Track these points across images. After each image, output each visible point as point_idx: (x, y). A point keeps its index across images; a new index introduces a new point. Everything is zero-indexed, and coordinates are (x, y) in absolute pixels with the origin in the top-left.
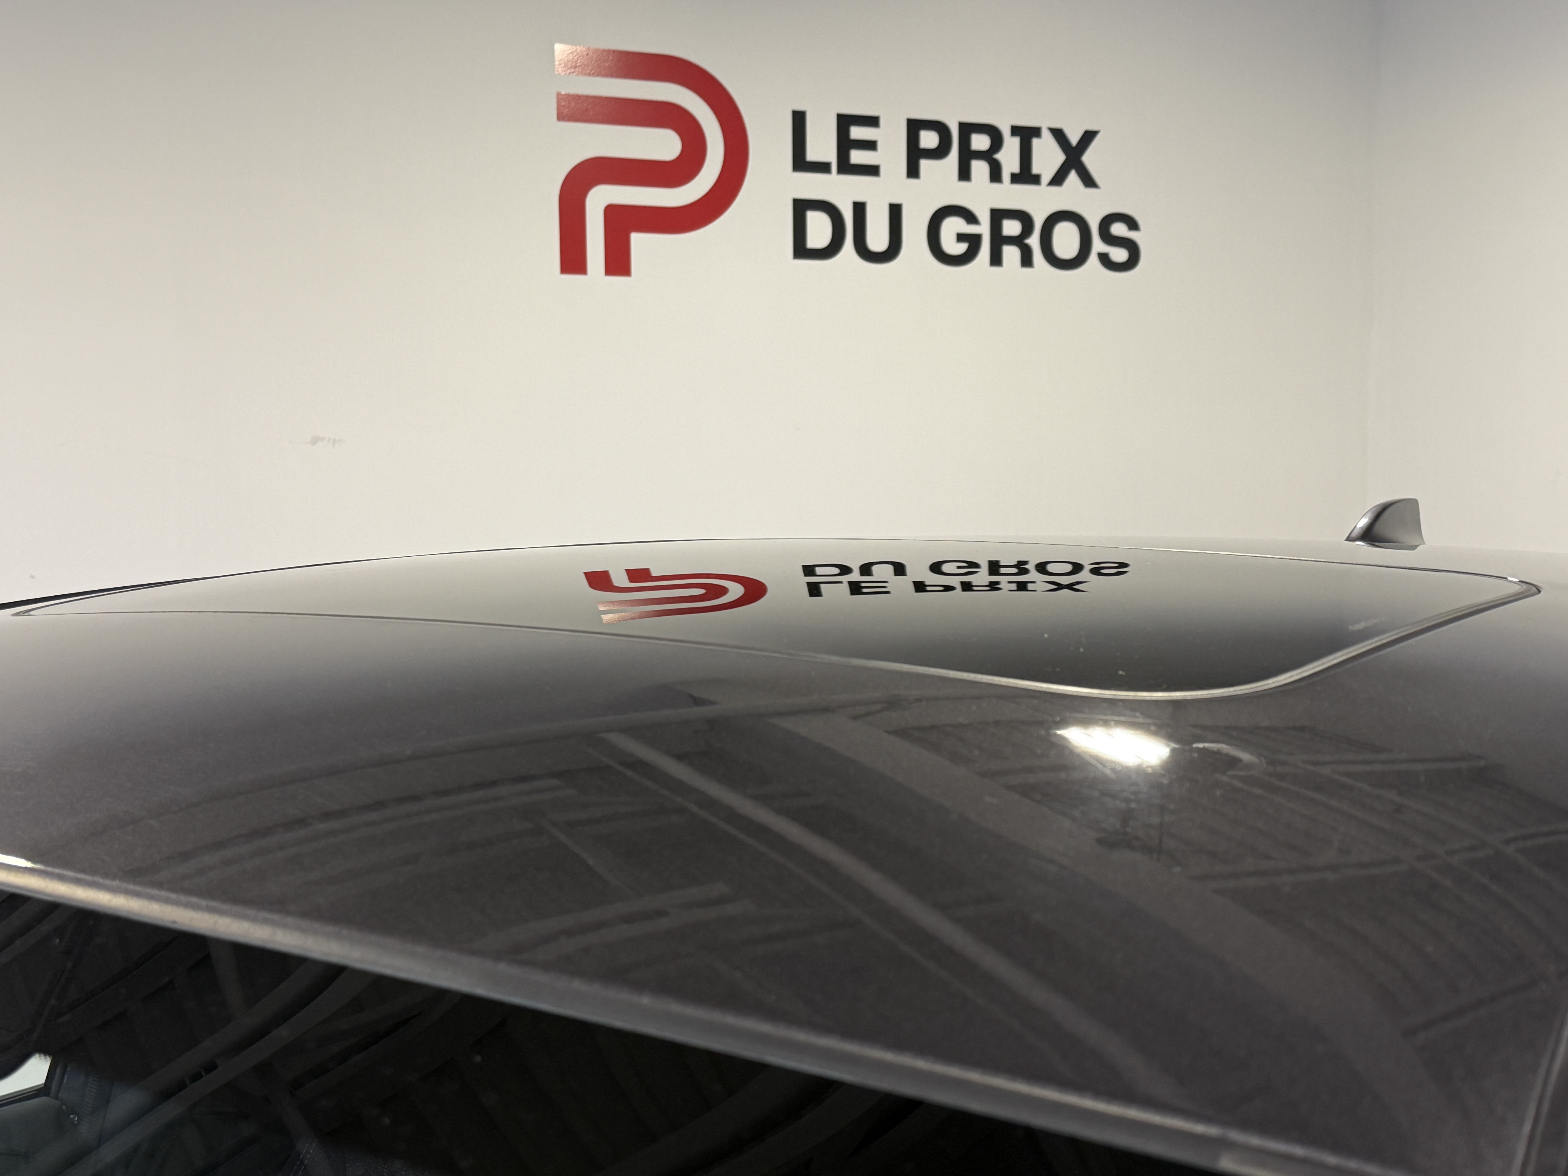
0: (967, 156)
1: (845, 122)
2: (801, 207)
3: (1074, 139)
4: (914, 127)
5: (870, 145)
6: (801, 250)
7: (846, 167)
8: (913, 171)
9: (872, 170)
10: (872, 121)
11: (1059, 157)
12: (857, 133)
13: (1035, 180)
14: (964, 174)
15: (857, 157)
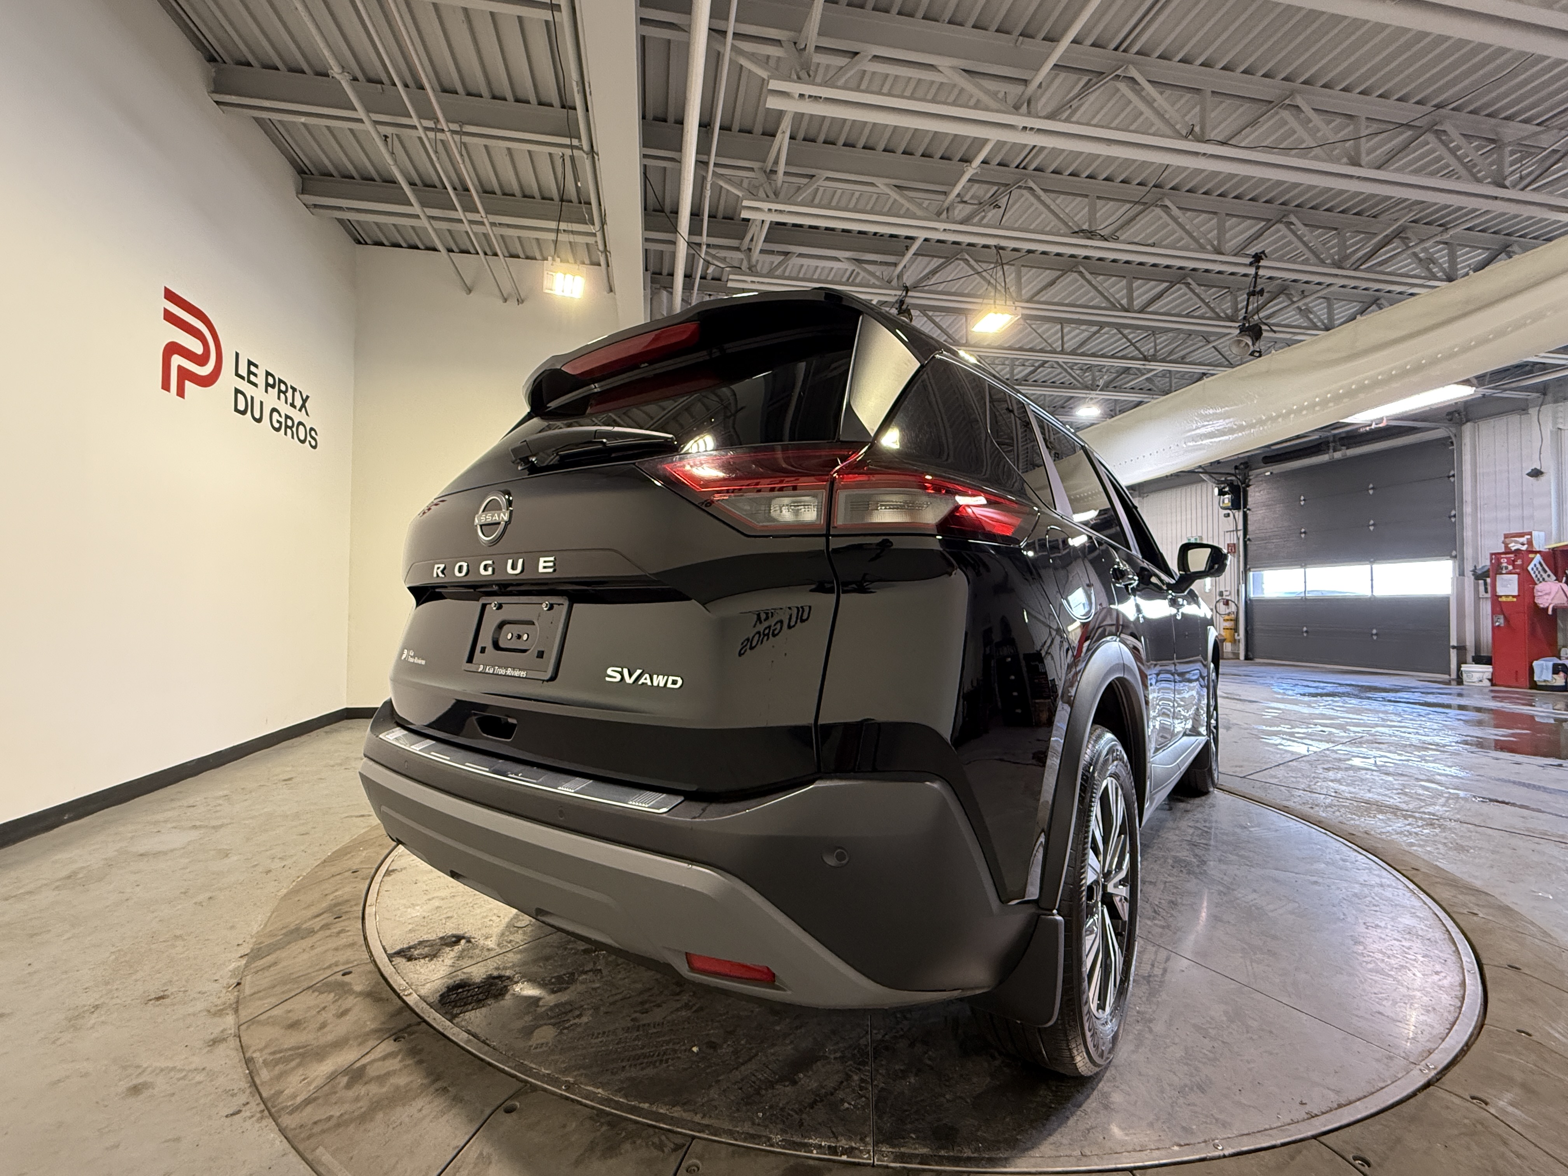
0: (280, 391)
1: (250, 363)
2: (237, 391)
3: (304, 397)
4: (268, 374)
5: (255, 375)
6: (236, 410)
7: (250, 382)
8: (266, 391)
9: (255, 385)
10: (256, 366)
11: (301, 402)
12: (253, 369)
13: (295, 407)
14: (279, 398)
15: (252, 378)
